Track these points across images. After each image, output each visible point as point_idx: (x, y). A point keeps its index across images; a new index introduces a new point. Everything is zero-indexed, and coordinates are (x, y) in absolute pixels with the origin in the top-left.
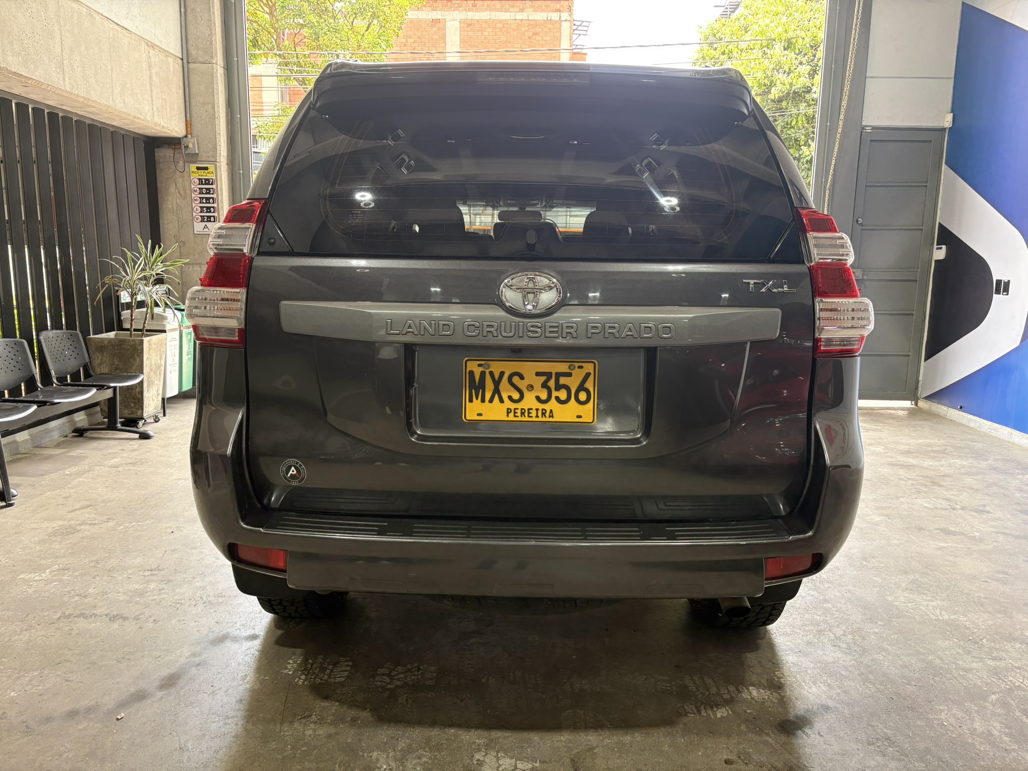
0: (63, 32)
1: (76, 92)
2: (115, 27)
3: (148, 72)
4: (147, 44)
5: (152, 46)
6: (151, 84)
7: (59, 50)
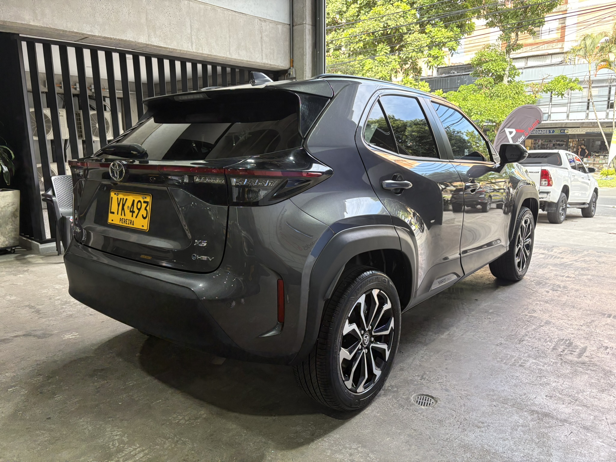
0: (192, 21)
1: (201, 52)
2: (234, 13)
3: (260, 36)
4: (260, 20)
5: (265, 20)
6: (262, 42)
7: (189, 31)
